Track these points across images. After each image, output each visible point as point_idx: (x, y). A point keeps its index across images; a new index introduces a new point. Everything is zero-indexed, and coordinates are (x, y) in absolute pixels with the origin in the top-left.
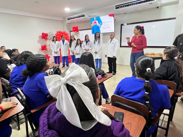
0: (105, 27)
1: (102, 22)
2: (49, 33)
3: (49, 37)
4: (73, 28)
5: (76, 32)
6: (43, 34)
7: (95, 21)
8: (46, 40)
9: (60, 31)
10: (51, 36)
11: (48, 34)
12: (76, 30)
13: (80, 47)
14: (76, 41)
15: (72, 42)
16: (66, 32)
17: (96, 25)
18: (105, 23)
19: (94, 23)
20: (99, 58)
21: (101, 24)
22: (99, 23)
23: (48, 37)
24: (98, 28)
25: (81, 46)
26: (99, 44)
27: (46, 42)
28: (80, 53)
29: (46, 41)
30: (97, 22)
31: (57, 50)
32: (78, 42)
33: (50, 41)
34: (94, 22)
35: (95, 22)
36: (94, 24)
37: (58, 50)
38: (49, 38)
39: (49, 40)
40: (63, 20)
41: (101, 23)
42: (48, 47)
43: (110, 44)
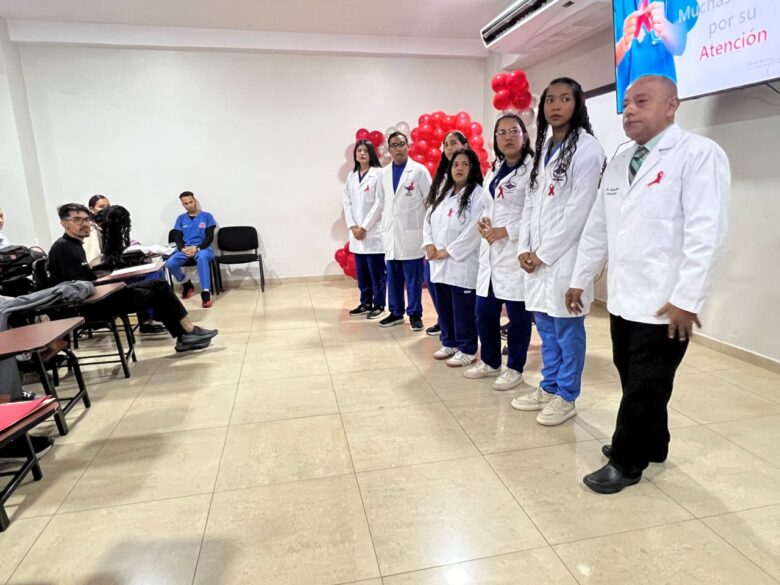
0: (718, 40)
6: (361, 133)
7: (640, 12)
11: (384, 133)
12: (511, 94)
17: (649, 38)
19: (634, 28)
21: (691, 23)
22: (671, 16)
24: (662, 59)
26: (562, 184)
28: (450, 252)
34: (634, 21)
35: (644, 20)
36: (637, 34)
41: (682, 17)
43: (625, 192)
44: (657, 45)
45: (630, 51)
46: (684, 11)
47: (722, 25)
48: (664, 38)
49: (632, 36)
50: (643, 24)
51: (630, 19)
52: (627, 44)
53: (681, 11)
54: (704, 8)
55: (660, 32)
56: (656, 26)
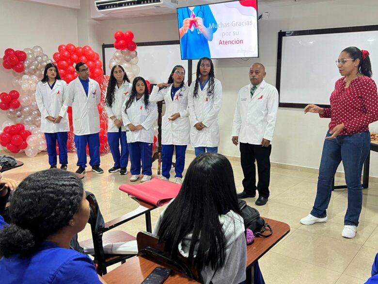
0: (226, 39)
1: (215, 23)
2: (31, 50)
3: (31, 64)
4: (118, 38)
5: (126, 50)
6: (8, 52)
7: (192, 19)
8: (19, 74)
9: (70, 45)
10: (36, 59)
11: (26, 52)
12: (127, 43)
13: (144, 106)
14: (131, 85)
15: (116, 87)
16: (90, 49)
17: (196, 31)
18: (227, 25)
19: (189, 25)
20: (210, 145)
21: (215, 30)
22: (206, 24)
23: (26, 64)
24: (203, 42)
25: (146, 102)
26: (211, 97)
27: (20, 82)
28: (144, 126)
29: (18, 79)
30: (200, 21)
31: (58, 110)
32: (138, 88)
33: (34, 77)
34: (189, 21)
35: (193, 23)
36: (190, 27)
37: (63, 113)
38: (28, 67)
39: (30, 74)
40: (79, 8)
41: (211, 26)
42: (23, 99)
43: (249, 100)
44: (200, 35)
45: (187, 33)
46: (212, 25)
47: (227, 34)
48: (203, 32)
49: (188, 28)
50: (193, 24)
51: (186, 20)
52: (185, 30)
53: (210, 24)
54: (220, 26)
55: (201, 30)
56: (199, 26)
